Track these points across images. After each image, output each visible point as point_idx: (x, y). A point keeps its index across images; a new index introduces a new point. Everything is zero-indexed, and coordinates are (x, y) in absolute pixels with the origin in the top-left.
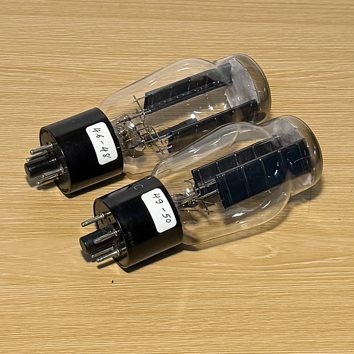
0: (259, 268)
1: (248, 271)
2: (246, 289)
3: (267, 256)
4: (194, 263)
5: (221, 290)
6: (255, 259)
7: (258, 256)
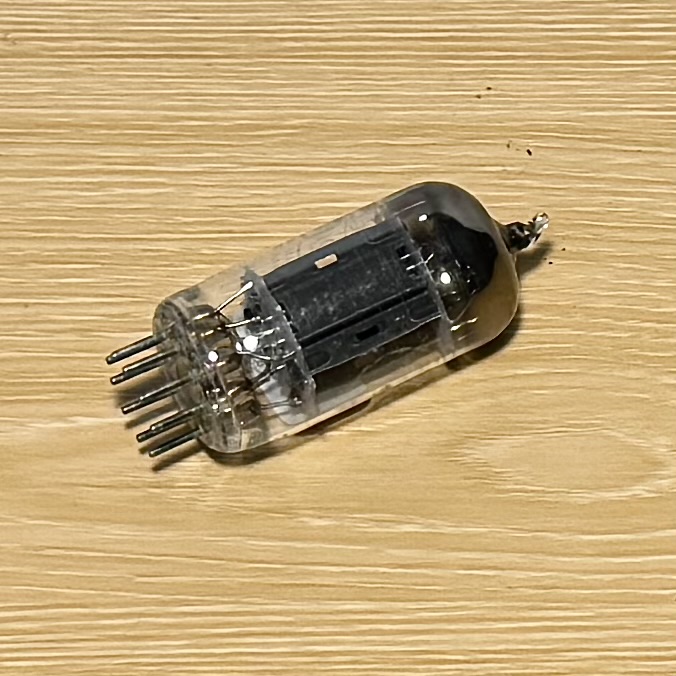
0: (590, 543)
1: (540, 557)
2: (507, 642)
3: (639, 490)
4: (320, 517)
5: (403, 643)
6: (586, 501)
7: (599, 488)
